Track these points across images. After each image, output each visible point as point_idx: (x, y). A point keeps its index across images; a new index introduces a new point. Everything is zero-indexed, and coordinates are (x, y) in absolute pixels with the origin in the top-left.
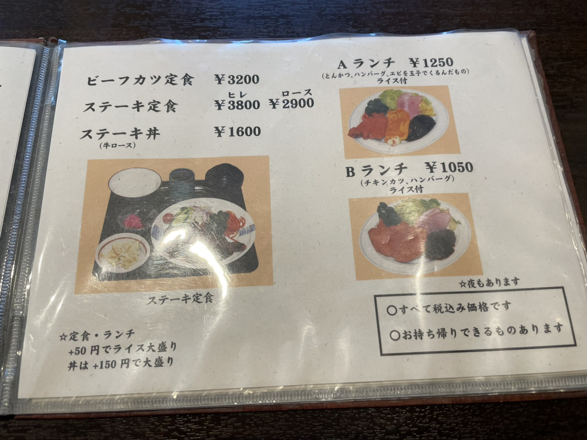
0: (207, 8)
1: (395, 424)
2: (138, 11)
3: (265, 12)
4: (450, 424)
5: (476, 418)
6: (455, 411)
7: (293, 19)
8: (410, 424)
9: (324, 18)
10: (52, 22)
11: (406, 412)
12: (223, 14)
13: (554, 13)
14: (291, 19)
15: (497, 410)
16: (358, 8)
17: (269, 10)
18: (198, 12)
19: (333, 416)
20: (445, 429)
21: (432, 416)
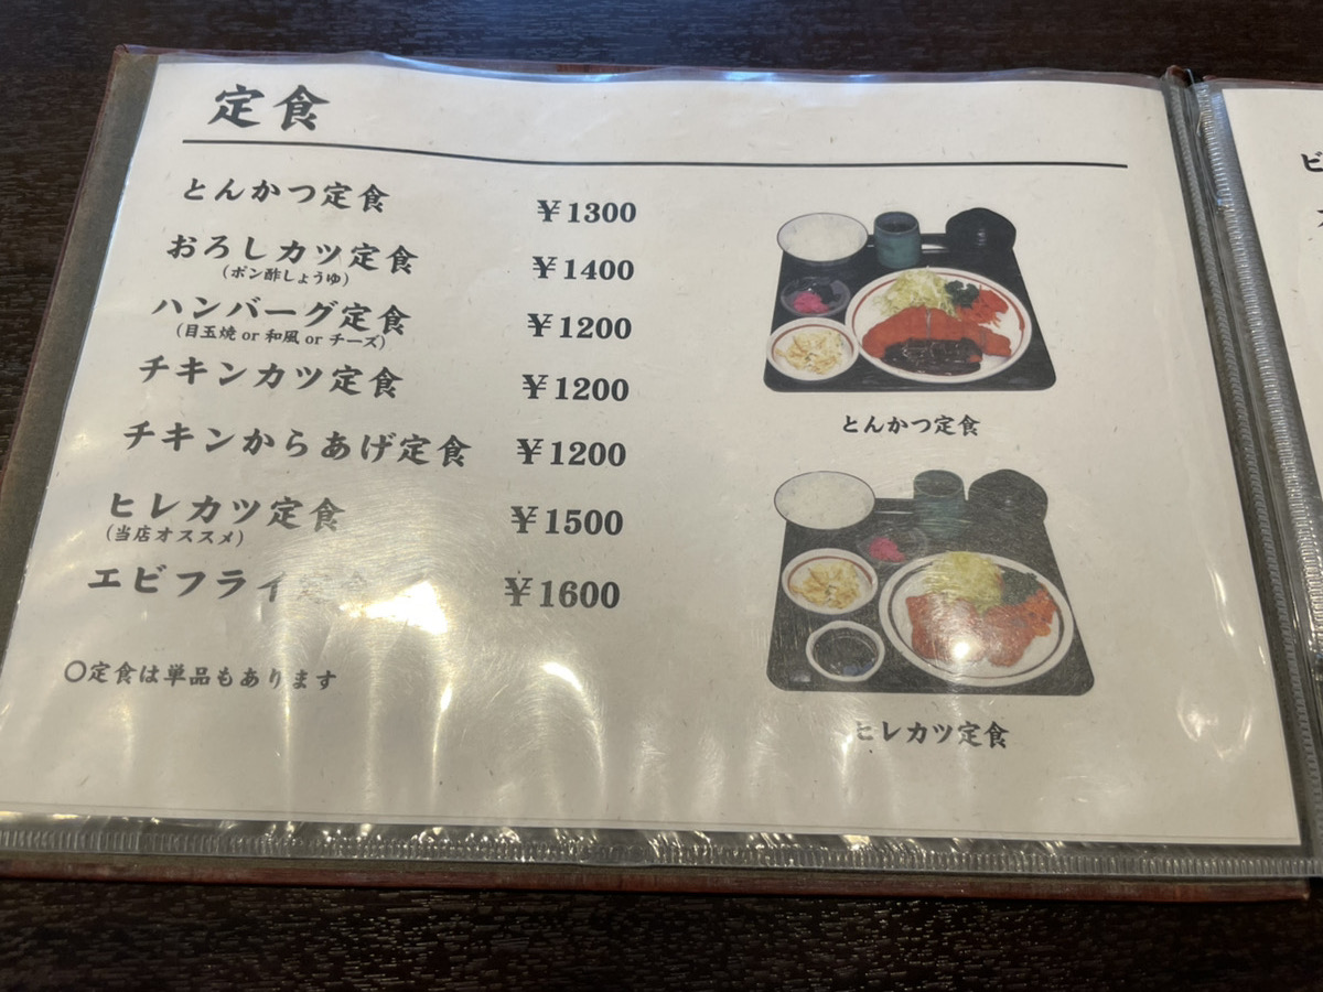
0: (419, 23)
1: (855, 964)
2: (259, 30)
3: (549, 32)
4: (980, 961)
5: (1040, 944)
6: (993, 931)
7: (616, 47)
8: (889, 962)
9: (685, 44)
10: (61, 54)
11: (880, 934)
12: (454, 35)
13: (1197, 34)
14: (610, 47)
15: (1087, 926)
16: (760, 23)
17: (560, 27)
18: (397, 30)
19: (711, 948)
20: (968, 973)
21: (940, 944)
